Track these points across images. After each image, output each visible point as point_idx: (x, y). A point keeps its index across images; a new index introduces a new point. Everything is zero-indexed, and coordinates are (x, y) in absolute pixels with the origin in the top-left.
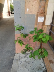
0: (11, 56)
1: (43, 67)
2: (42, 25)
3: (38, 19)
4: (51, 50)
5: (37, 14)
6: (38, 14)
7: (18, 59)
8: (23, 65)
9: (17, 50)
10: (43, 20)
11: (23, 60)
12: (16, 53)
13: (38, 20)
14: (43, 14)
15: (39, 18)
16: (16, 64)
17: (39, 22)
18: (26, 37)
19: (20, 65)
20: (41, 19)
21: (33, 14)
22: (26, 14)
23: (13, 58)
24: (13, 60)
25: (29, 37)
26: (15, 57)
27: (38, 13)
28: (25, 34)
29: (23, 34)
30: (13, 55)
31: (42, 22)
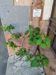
0: (3, 60)
1: (43, 73)
2: (38, 20)
3: (34, 13)
4: (51, 51)
5: (31, 5)
6: (33, 5)
7: (12, 63)
8: (19, 71)
9: (10, 52)
10: (40, 13)
11: (18, 64)
12: (9, 55)
13: (34, 15)
14: (40, 5)
15: (34, 11)
16: (11, 71)
17: (35, 16)
18: (19, 38)
19: (15, 72)
20: (37, 13)
21: (26, 5)
22: (16, 6)
23: (7, 62)
24: (6, 64)
25: (23, 37)
26: (9, 60)
27: (32, 3)
28: (18, 34)
29: (14, 34)
30: (6, 58)
31: (38, 16)
